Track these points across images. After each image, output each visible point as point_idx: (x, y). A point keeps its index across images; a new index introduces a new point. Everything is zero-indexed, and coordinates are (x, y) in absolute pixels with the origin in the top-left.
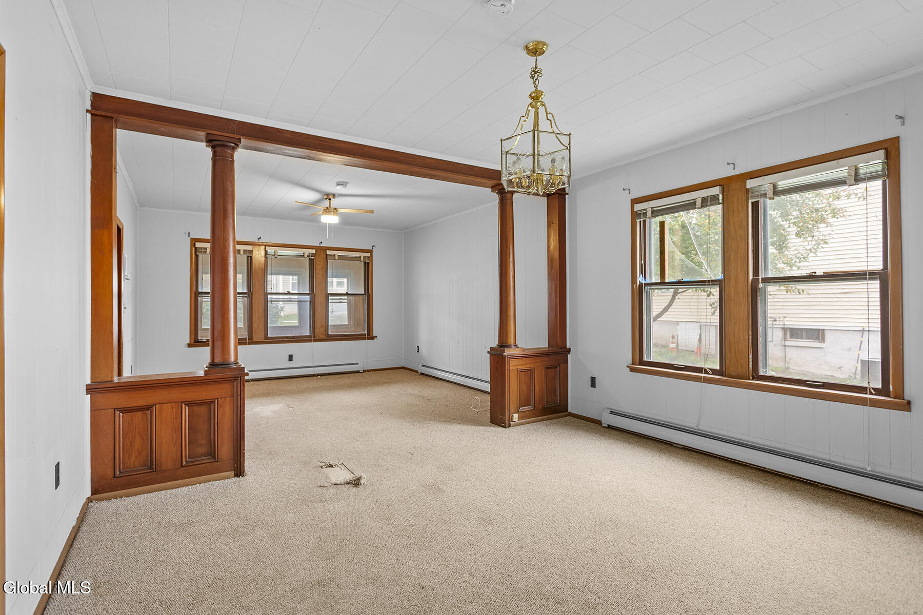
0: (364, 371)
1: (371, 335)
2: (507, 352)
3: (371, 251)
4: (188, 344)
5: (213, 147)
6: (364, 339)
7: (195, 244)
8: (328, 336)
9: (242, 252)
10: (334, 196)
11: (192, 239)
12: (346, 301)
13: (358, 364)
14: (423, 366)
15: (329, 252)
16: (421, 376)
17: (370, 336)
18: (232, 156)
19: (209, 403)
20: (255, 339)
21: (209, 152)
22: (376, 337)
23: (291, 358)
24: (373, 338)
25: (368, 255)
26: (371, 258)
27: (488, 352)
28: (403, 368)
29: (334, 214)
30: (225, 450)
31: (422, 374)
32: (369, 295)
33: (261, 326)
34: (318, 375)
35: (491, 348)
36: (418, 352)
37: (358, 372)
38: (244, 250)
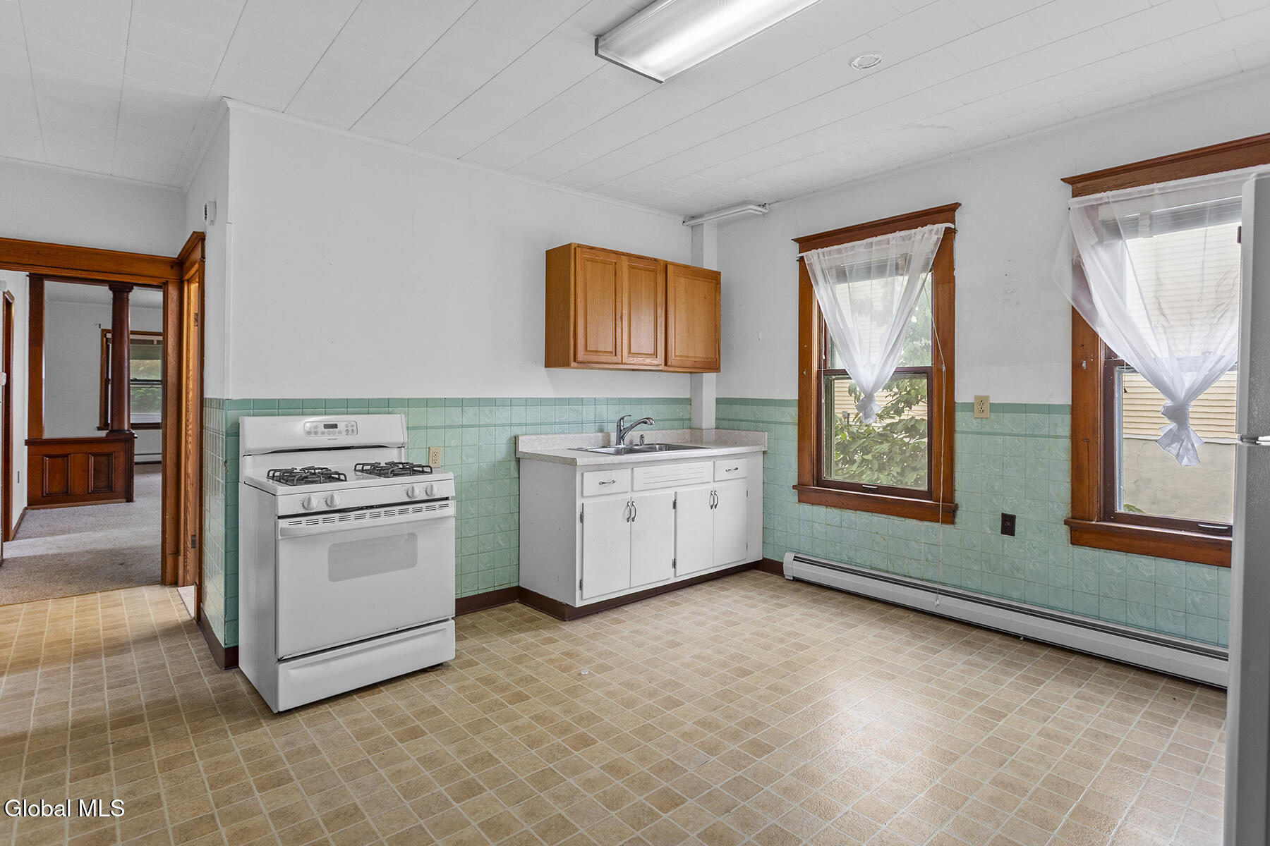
4: (98, 427)
5: (114, 293)
7: (105, 335)
9: (155, 342)
11: (103, 330)
18: (128, 297)
19: (109, 455)
21: (110, 294)
30: (119, 485)
38: (158, 341)
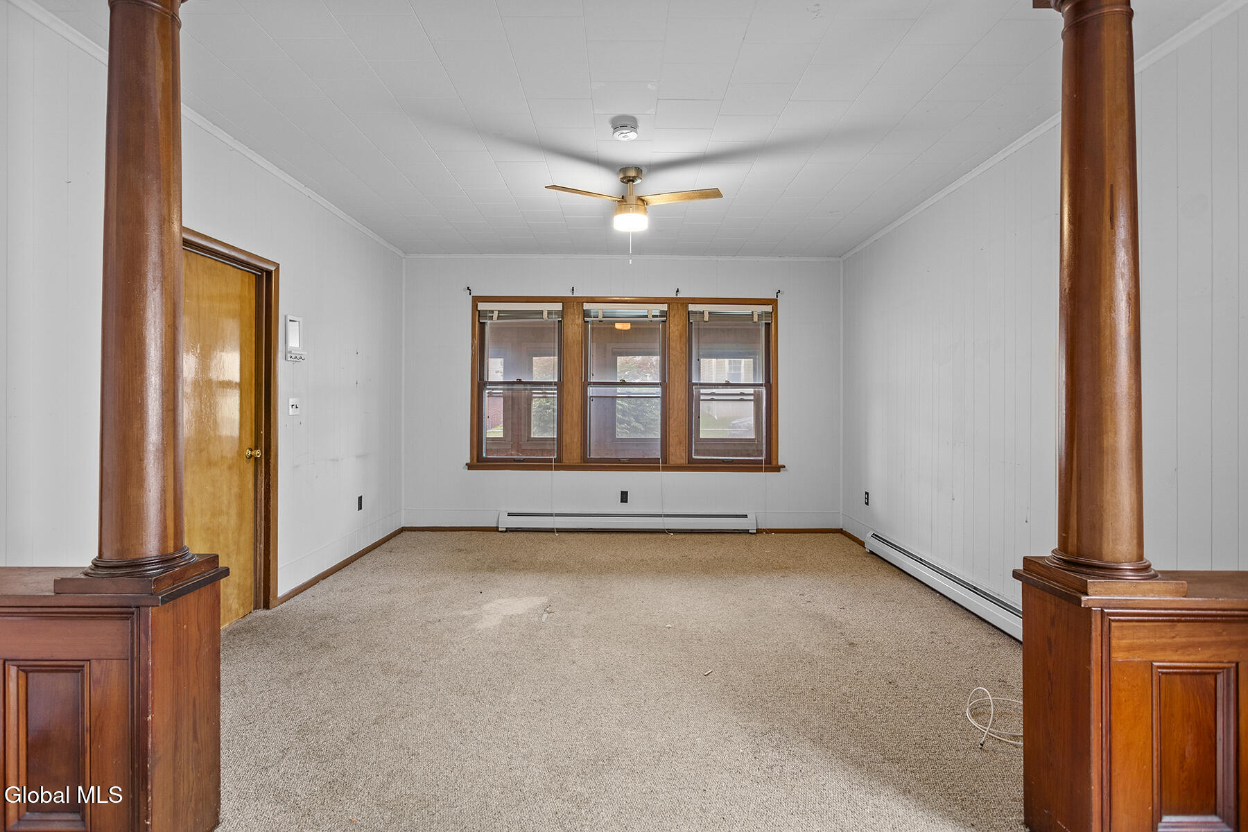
0: (759, 531)
1: (774, 463)
2: (1098, 595)
3: (773, 302)
4: (469, 464)
6: (759, 470)
7: (478, 304)
8: (690, 460)
10: (638, 170)
11: (474, 298)
12: (752, 398)
13: (746, 516)
14: (875, 536)
15: (692, 307)
16: (868, 560)
17: (772, 465)
20: (566, 461)
22: (784, 467)
23: (624, 497)
24: (778, 469)
25: (769, 308)
26: (774, 314)
27: (1016, 575)
28: (841, 531)
29: (637, 210)
31: (871, 553)
32: (771, 385)
33: (576, 440)
34: (670, 531)
35: (1027, 561)
36: (867, 504)
37: (746, 532)
